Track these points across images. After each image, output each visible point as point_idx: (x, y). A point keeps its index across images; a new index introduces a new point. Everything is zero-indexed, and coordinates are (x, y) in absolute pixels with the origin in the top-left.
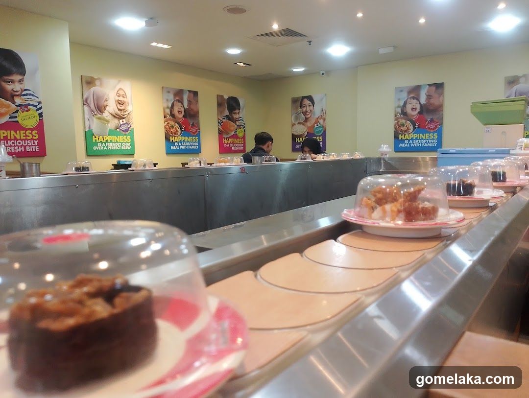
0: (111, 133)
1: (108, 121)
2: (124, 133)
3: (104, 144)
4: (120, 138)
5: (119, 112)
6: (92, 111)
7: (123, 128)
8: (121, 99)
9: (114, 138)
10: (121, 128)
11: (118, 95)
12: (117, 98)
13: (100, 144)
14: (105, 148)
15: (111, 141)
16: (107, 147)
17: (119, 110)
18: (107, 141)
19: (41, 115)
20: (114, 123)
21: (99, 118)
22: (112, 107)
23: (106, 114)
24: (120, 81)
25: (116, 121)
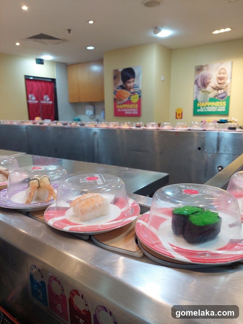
0: (211, 100)
1: (209, 93)
2: (221, 100)
3: (204, 108)
4: (217, 104)
5: (219, 86)
6: (199, 87)
7: (221, 96)
8: (222, 75)
9: (213, 104)
10: (219, 96)
11: (219, 73)
12: (219, 76)
13: (202, 108)
14: (205, 111)
15: (210, 106)
16: (207, 109)
17: (219, 84)
18: (207, 106)
19: (140, 97)
20: (213, 93)
21: (203, 91)
22: (213, 82)
23: (209, 88)
24: (222, 63)
25: (216, 92)
